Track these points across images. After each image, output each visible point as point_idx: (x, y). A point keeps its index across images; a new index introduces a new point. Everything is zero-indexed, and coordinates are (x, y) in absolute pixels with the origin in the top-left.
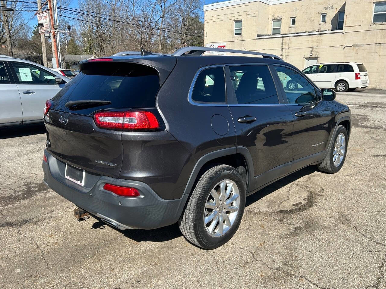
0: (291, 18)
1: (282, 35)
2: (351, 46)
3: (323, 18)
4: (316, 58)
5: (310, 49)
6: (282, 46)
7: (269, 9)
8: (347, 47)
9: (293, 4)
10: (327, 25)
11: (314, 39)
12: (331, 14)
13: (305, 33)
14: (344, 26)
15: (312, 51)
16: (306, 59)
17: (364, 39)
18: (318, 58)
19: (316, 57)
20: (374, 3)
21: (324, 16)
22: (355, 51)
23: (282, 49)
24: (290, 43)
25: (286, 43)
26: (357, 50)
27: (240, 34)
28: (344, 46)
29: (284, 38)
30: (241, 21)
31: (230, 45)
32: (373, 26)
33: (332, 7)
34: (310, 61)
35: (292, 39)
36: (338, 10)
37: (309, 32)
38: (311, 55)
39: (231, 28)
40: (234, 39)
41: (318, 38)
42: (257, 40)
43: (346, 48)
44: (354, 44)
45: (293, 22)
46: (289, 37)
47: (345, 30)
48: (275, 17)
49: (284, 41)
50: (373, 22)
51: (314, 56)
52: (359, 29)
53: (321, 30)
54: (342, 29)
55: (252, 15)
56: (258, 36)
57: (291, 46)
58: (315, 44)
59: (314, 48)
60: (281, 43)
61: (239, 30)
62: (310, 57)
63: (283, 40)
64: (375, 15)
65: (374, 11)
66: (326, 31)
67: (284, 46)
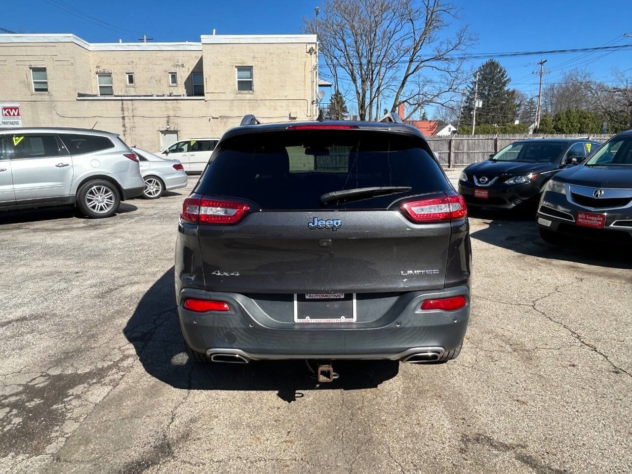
0: (127, 73)
1: (116, 96)
2: (217, 118)
3: (172, 78)
4: (176, 132)
5: (166, 119)
6: (123, 114)
7: (89, 57)
8: (213, 118)
9: (126, 54)
10: (179, 88)
11: (168, 105)
12: (184, 75)
13: (152, 96)
14: (205, 91)
15: (168, 122)
16: (162, 132)
17: (231, 110)
18: (178, 132)
19: (176, 129)
20: (236, 67)
21: (174, 76)
22: (223, 124)
23: (123, 118)
24: (135, 109)
25: (128, 108)
26: (225, 123)
27: (46, 90)
28: (209, 117)
29: (124, 101)
30: (44, 70)
31: (27, 106)
32: (239, 95)
33: (183, 66)
34: (167, 135)
35: (136, 103)
36: (191, 70)
37: (157, 96)
38: (168, 127)
39: (26, 80)
40: (34, 98)
41: (174, 105)
42: (78, 102)
43: (212, 120)
44: (220, 115)
45: (131, 80)
46: (132, 100)
47: (207, 97)
48: (100, 70)
49: (124, 106)
50: (239, 90)
51: (172, 129)
52: (223, 97)
53: (174, 94)
54: (203, 95)
55: (65, 63)
56: (80, 95)
57: (137, 113)
58: (171, 113)
59: (171, 118)
60: (121, 108)
61: (42, 84)
62: (167, 130)
63: (123, 104)
64: (238, 81)
65: (237, 77)
66: (180, 96)
67: (126, 114)
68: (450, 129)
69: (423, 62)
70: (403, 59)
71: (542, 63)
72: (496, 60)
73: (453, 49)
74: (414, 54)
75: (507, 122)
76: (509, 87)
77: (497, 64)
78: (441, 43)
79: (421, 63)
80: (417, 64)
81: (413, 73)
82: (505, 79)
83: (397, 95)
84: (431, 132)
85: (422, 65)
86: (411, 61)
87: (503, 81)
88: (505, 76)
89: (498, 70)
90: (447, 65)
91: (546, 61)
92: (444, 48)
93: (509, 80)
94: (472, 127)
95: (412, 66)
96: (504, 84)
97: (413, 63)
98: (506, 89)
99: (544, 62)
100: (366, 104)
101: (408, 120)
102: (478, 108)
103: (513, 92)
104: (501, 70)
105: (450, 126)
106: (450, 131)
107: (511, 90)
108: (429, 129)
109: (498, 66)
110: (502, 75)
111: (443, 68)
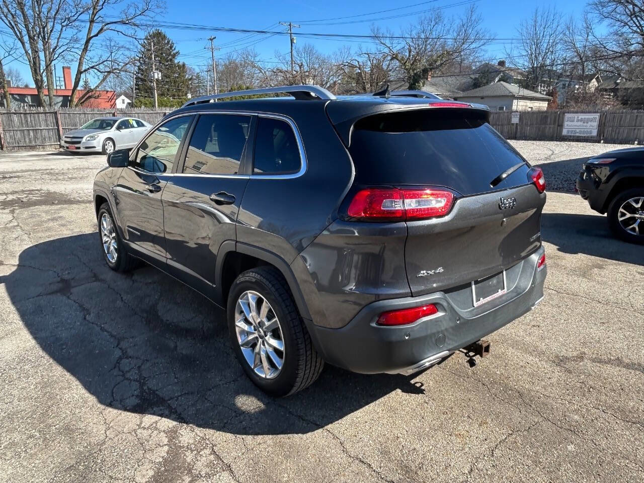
68: (123, 100)
69: (108, 24)
70: (82, 17)
71: (211, 40)
72: (163, 30)
73: (140, 15)
74: (94, 14)
75: (182, 96)
76: (178, 60)
77: (164, 35)
78: (129, 6)
79: (105, 25)
80: (100, 26)
81: (96, 35)
82: (175, 52)
83: (80, 59)
84: (109, 103)
85: (105, 28)
86: (92, 21)
87: (172, 53)
88: (173, 49)
89: (166, 41)
90: (133, 32)
91: (215, 38)
92: (132, 11)
93: (178, 53)
94: (155, 99)
95: (93, 28)
96: (174, 56)
97: (94, 24)
98: (176, 61)
99: (213, 38)
100: (41, 68)
101: (98, 89)
102: (157, 80)
103: (184, 65)
104: (168, 42)
105: (123, 97)
106: (123, 103)
107: (181, 63)
108: (108, 100)
109: (164, 37)
110: (171, 47)
111: (129, 34)
